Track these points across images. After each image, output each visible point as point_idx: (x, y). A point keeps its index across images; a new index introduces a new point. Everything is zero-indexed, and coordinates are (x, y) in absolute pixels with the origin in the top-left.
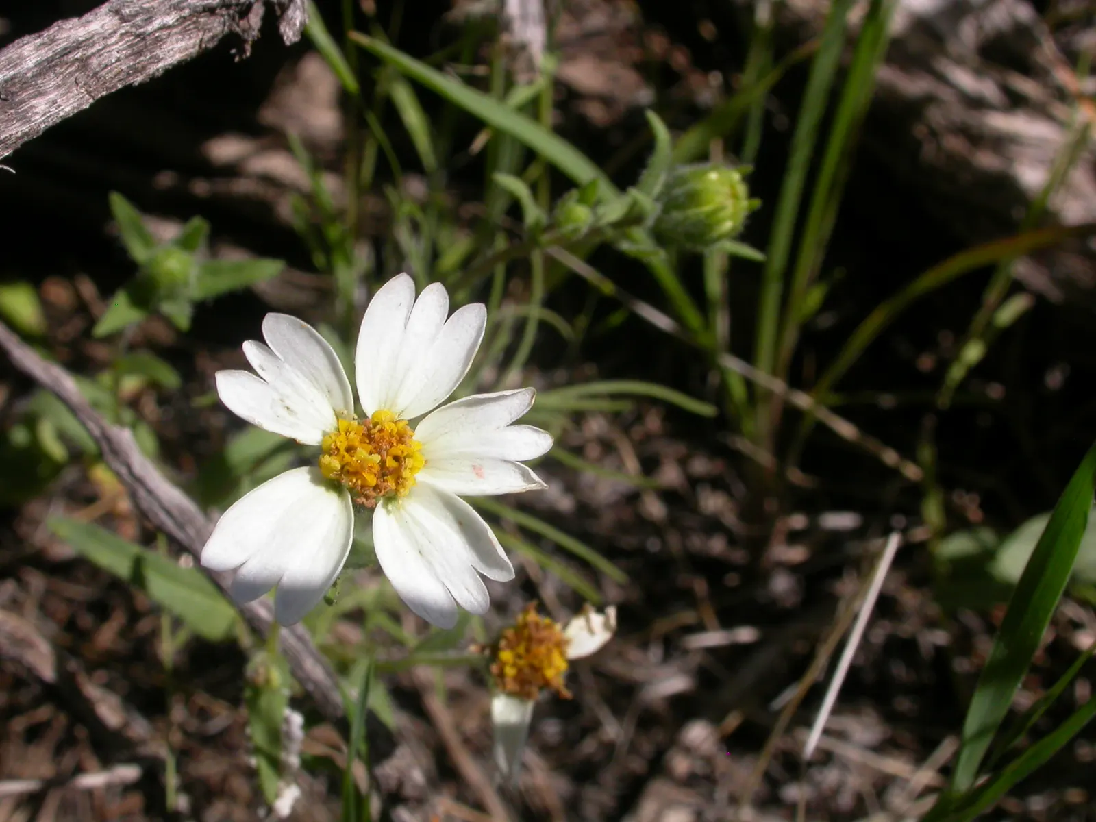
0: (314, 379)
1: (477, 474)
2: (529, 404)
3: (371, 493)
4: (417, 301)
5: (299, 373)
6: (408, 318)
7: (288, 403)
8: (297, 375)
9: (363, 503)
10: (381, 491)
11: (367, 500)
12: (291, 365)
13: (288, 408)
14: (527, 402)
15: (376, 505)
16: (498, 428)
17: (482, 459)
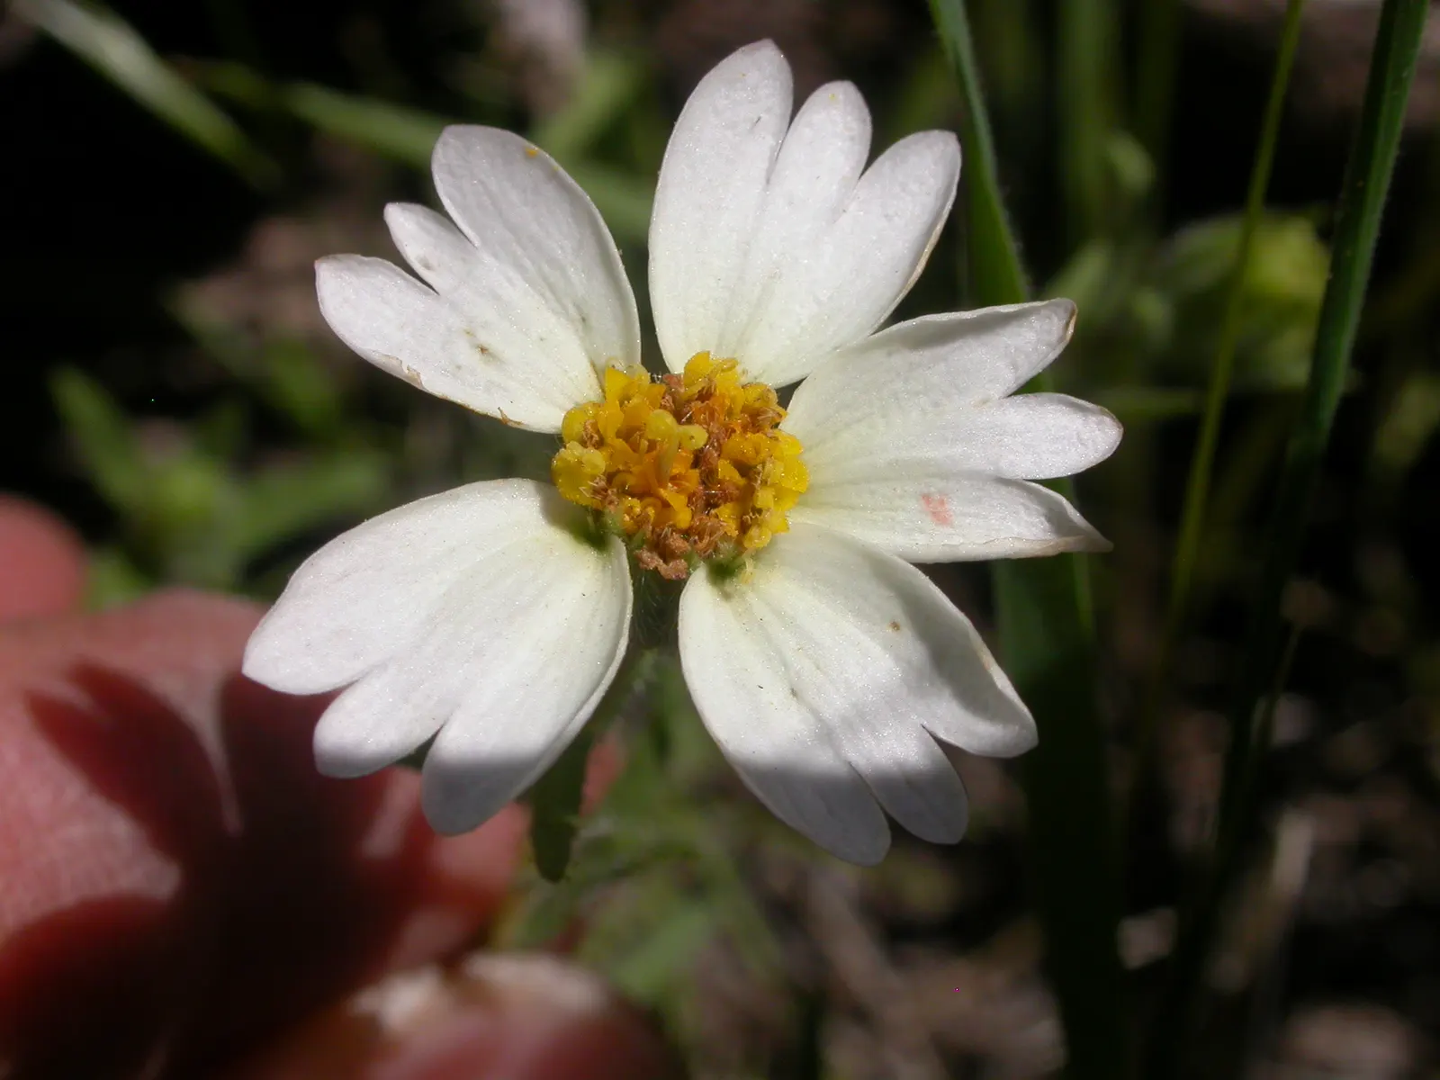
0: (551, 290)
1: (934, 514)
2: (1061, 339)
3: (677, 542)
4: (796, 119)
5: (512, 273)
6: (775, 159)
7: (484, 338)
8: (509, 280)
9: (656, 568)
10: (701, 539)
11: (666, 562)
12: (495, 256)
13: (483, 350)
14: (1054, 337)
15: (689, 574)
16: (985, 402)
17: (944, 476)
